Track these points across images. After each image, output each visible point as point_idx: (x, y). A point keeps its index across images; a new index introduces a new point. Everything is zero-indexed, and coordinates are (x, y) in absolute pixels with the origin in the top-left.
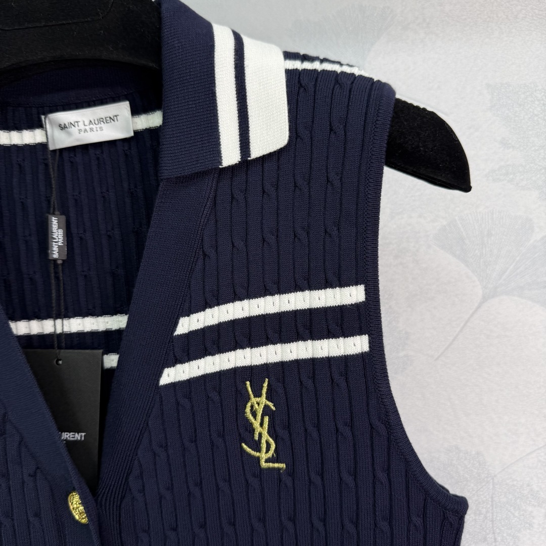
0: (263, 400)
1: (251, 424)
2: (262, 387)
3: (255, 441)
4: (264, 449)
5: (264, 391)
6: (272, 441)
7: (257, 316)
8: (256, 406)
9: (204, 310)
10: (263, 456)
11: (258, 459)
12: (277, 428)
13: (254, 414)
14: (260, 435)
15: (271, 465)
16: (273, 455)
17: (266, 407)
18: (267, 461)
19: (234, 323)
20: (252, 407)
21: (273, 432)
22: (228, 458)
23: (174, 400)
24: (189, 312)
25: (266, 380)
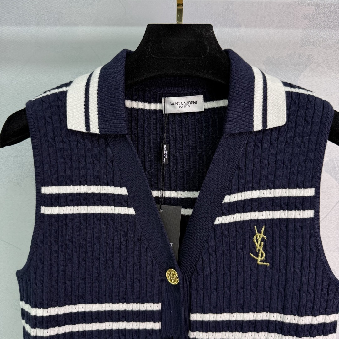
0: (262, 235)
1: (255, 245)
2: (262, 229)
3: (257, 252)
4: (260, 256)
5: (263, 230)
6: (264, 253)
7: (262, 198)
8: (259, 237)
9: (237, 193)
10: (259, 259)
11: (257, 260)
12: (267, 247)
13: (257, 241)
14: (259, 250)
15: (262, 263)
16: (264, 259)
17: (263, 238)
18: (261, 261)
19: (252, 200)
20: (257, 237)
21: (265, 249)
22: (244, 259)
23: (221, 231)
24: (230, 193)
25: (264, 226)
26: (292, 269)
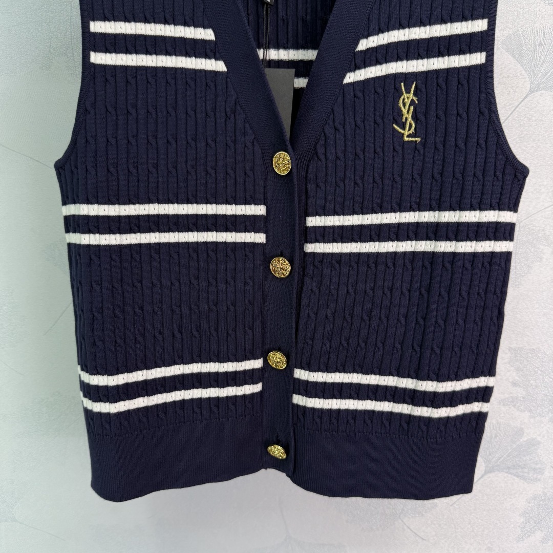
0: (411, 96)
1: (402, 111)
2: (411, 87)
3: (403, 122)
4: (407, 128)
5: (413, 89)
6: (413, 123)
8: (406, 100)
9: (378, 34)
10: (406, 133)
12: (418, 114)
13: (404, 105)
14: (406, 119)
15: (410, 139)
16: (413, 132)
17: (412, 100)
18: (408, 136)
19: (398, 44)
20: (404, 100)
21: (415, 117)
22: (384, 133)
23: (352, 94)
24: (367, 36)
25: (415, 83)
26: (453, 144)
